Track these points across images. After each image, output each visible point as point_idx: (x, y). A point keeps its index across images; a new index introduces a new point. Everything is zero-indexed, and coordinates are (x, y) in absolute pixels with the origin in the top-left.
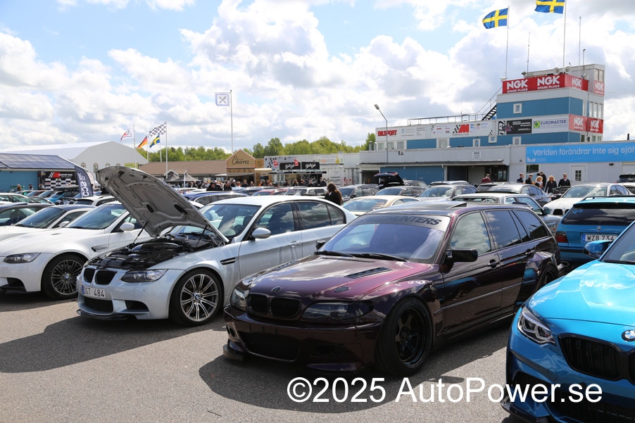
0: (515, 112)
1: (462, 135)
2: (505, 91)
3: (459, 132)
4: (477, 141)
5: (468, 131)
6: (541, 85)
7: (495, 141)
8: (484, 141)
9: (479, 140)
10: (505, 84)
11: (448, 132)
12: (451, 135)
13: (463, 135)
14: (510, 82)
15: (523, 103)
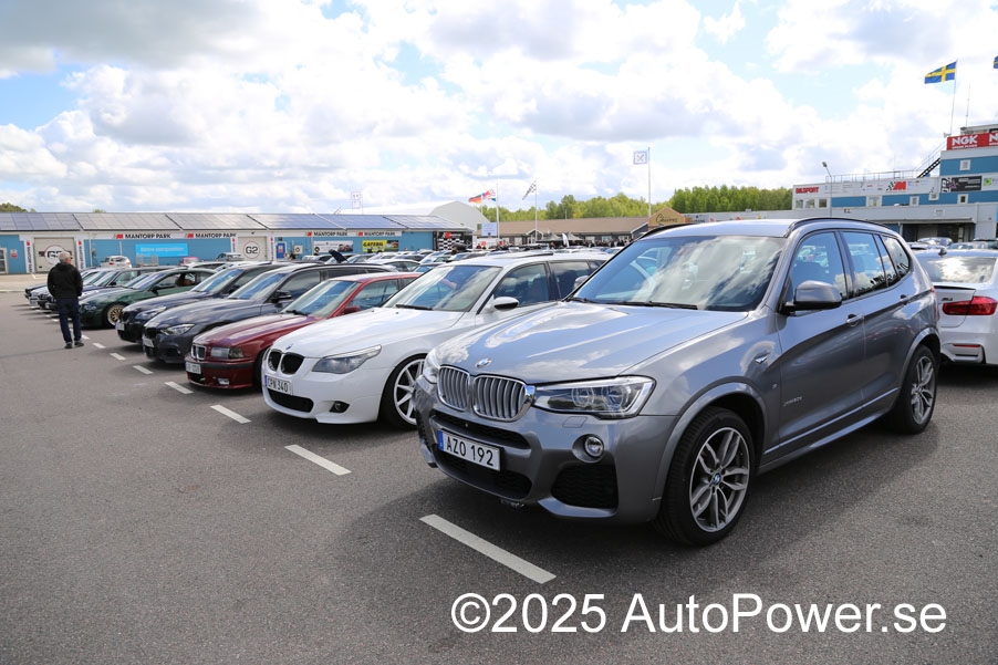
0: (962, 169)
1: (897, 192)
2: (950, 147)
3: (895, 189)
4: (914, 200)
5: (904, 188)
7: (937, 198)
8: (924, 199)
9: (918, 198)
10: (949, 139)
11: (880, 189)
12: (884, 193)
13: (899, 192)
14: (955, 138)
15: (972, 159)
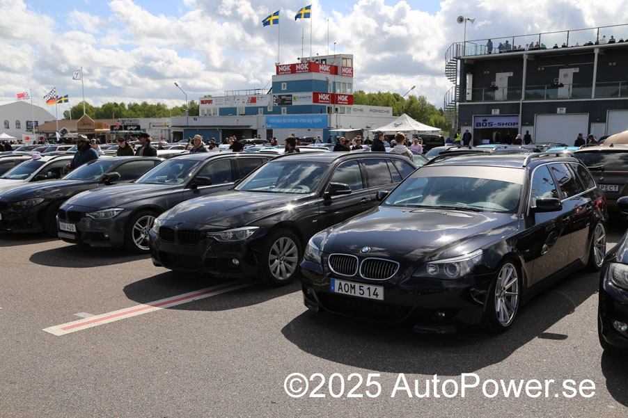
0: (283, 89)
2: (278, 73)
4: (260, 110)
6: (298, 70)
7: (271, 110)
8: (265, 108)
9: (262, 109)
10: (277, 67)
11: (243, 102)
12: (245, 105)
14: (280, 66)
15: (288, 82)
